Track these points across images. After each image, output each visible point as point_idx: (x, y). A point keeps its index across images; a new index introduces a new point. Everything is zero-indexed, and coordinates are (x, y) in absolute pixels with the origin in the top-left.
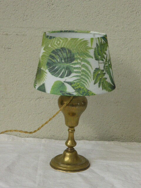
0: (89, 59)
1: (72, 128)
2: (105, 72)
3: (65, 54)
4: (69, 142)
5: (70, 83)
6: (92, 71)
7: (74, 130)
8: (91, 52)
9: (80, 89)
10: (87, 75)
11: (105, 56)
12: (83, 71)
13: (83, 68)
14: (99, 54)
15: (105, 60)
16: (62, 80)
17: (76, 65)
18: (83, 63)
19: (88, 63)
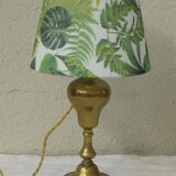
0: (92, 26)
1: (88, 130)
2: (118, 46)
3: (59, 16)
4: (86, 150)
5: (63, 58)
6: (95, 43)
7: (92, 133)
8: (97, 16)
9: (75, 67)
10: (86, 48)
11: (122, 24)
12: (82, 41)
13: (81, 38)
14: (109, 20)
15: (120, 30)
16: (53, 53)
17: (72, 33)
18: (82, 30)
19: (90, 30)
